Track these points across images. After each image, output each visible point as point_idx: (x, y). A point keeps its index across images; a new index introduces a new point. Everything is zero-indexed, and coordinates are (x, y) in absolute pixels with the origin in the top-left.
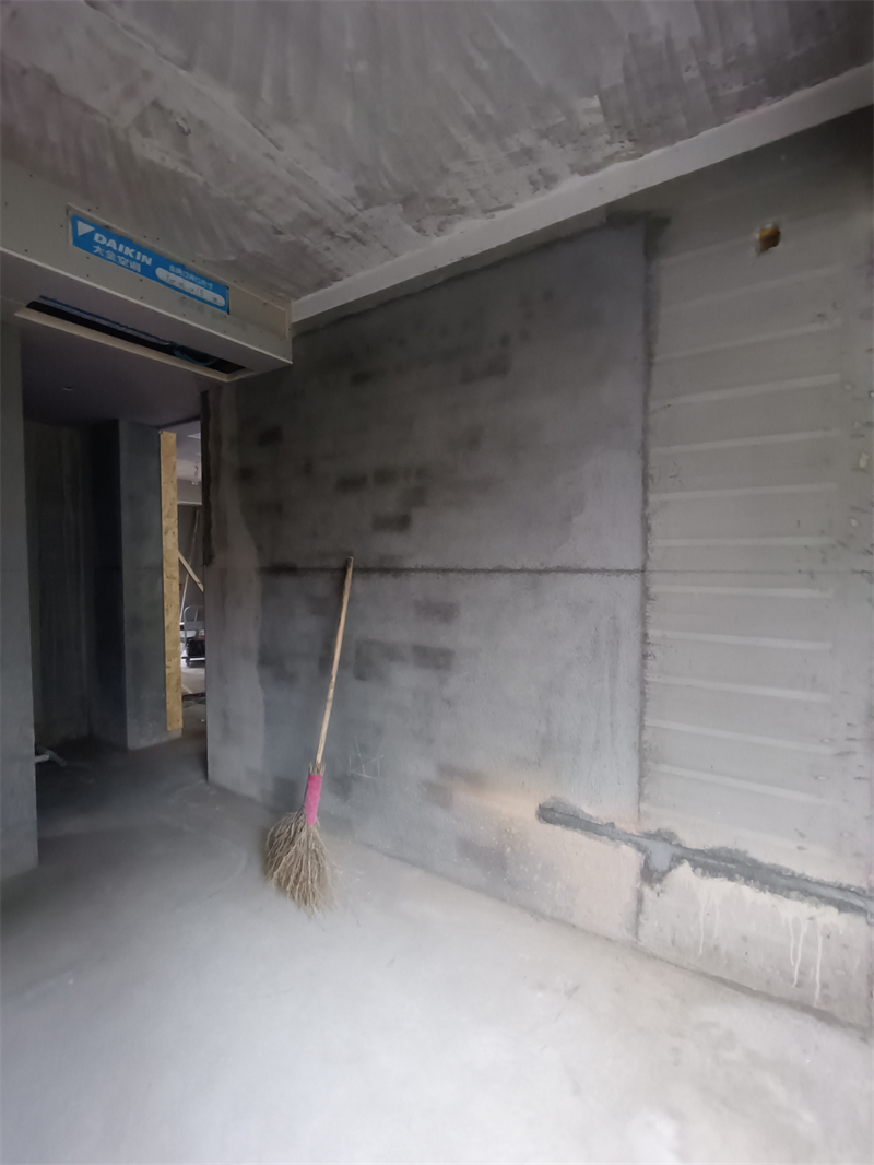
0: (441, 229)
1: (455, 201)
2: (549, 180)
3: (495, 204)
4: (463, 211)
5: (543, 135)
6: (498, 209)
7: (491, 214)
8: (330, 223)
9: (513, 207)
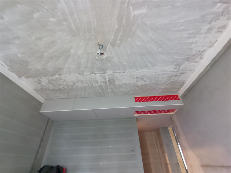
0: (201, 58)
1: (200, 51)
3: (212, 44)
4: (204, 51)
6: (214, 44)
7: (213, 46)
8: (175, 74)
9: (218, 40)
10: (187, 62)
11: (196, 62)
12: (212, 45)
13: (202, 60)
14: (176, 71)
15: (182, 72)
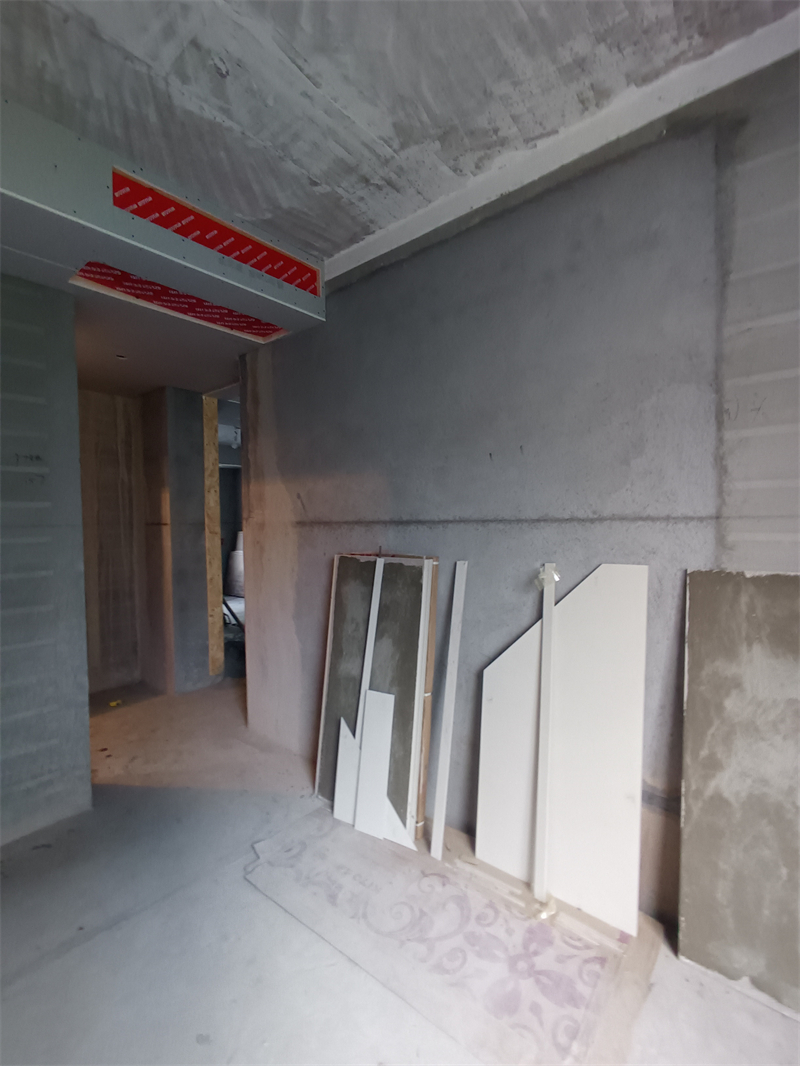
1: (496, 131)
2: (602, 95)
3: (539, 131)
4: (503, 143)
5: (600, 38)
6: (541, 136)
7: (533, 143)
8: (365, 169)
9: (557, 132)
10: (437, 145)
11: (455, 171)
12: (533, 139)
13: (475, 175)
14: (378, 156)
15: (394, 177)
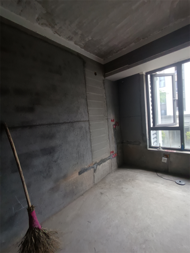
0: (42, 24)
2: (71, 39)
5: (81, 34)
9: (60, 36)
10: (45, 12)
11: (38, 19)
12: (56, 33)
